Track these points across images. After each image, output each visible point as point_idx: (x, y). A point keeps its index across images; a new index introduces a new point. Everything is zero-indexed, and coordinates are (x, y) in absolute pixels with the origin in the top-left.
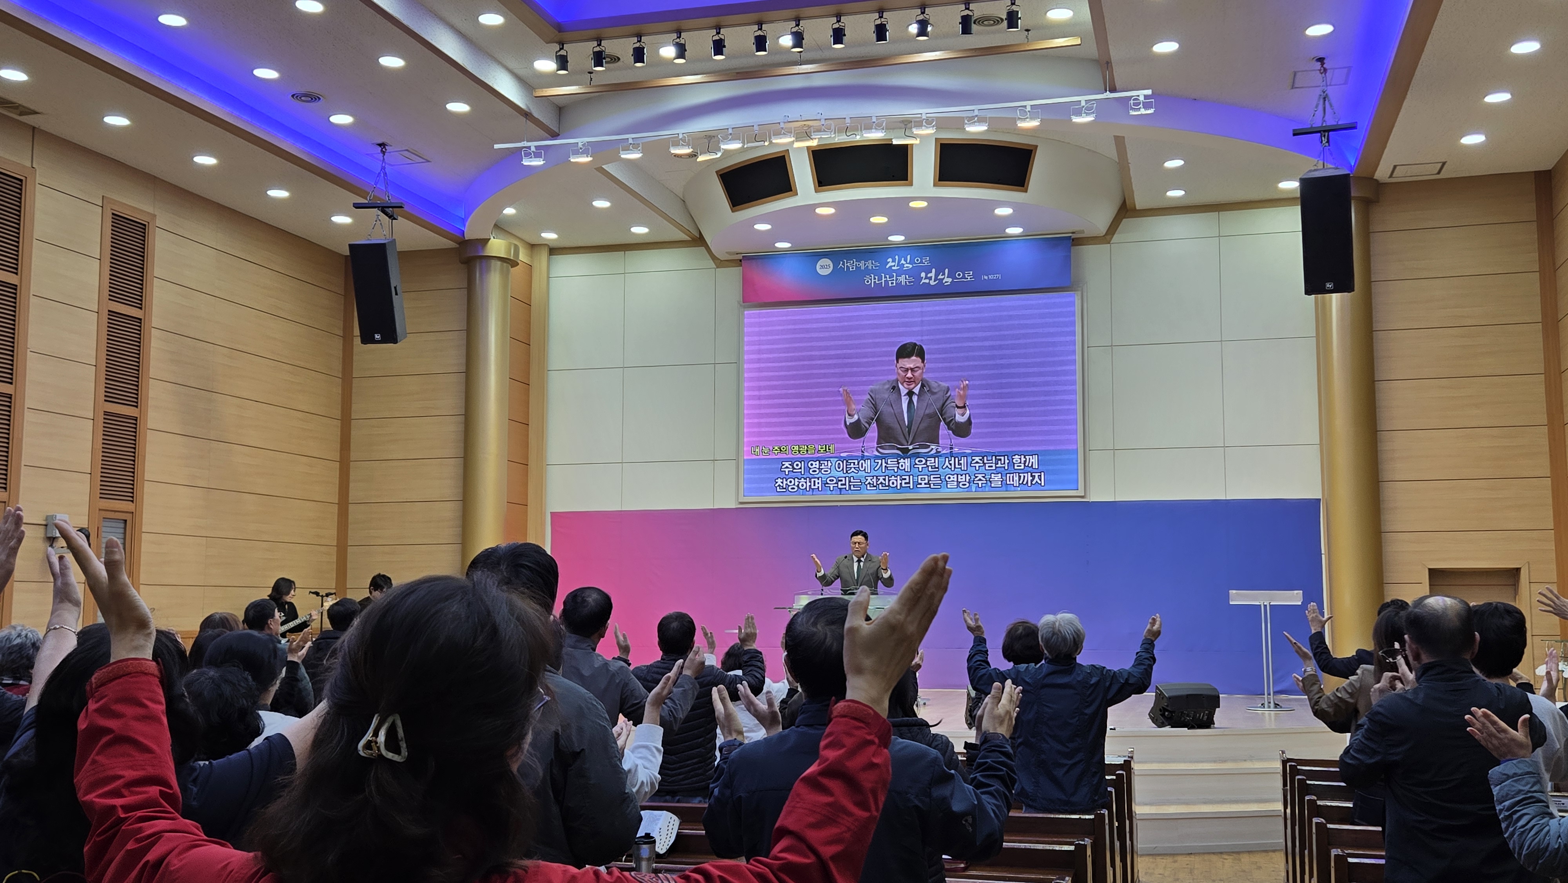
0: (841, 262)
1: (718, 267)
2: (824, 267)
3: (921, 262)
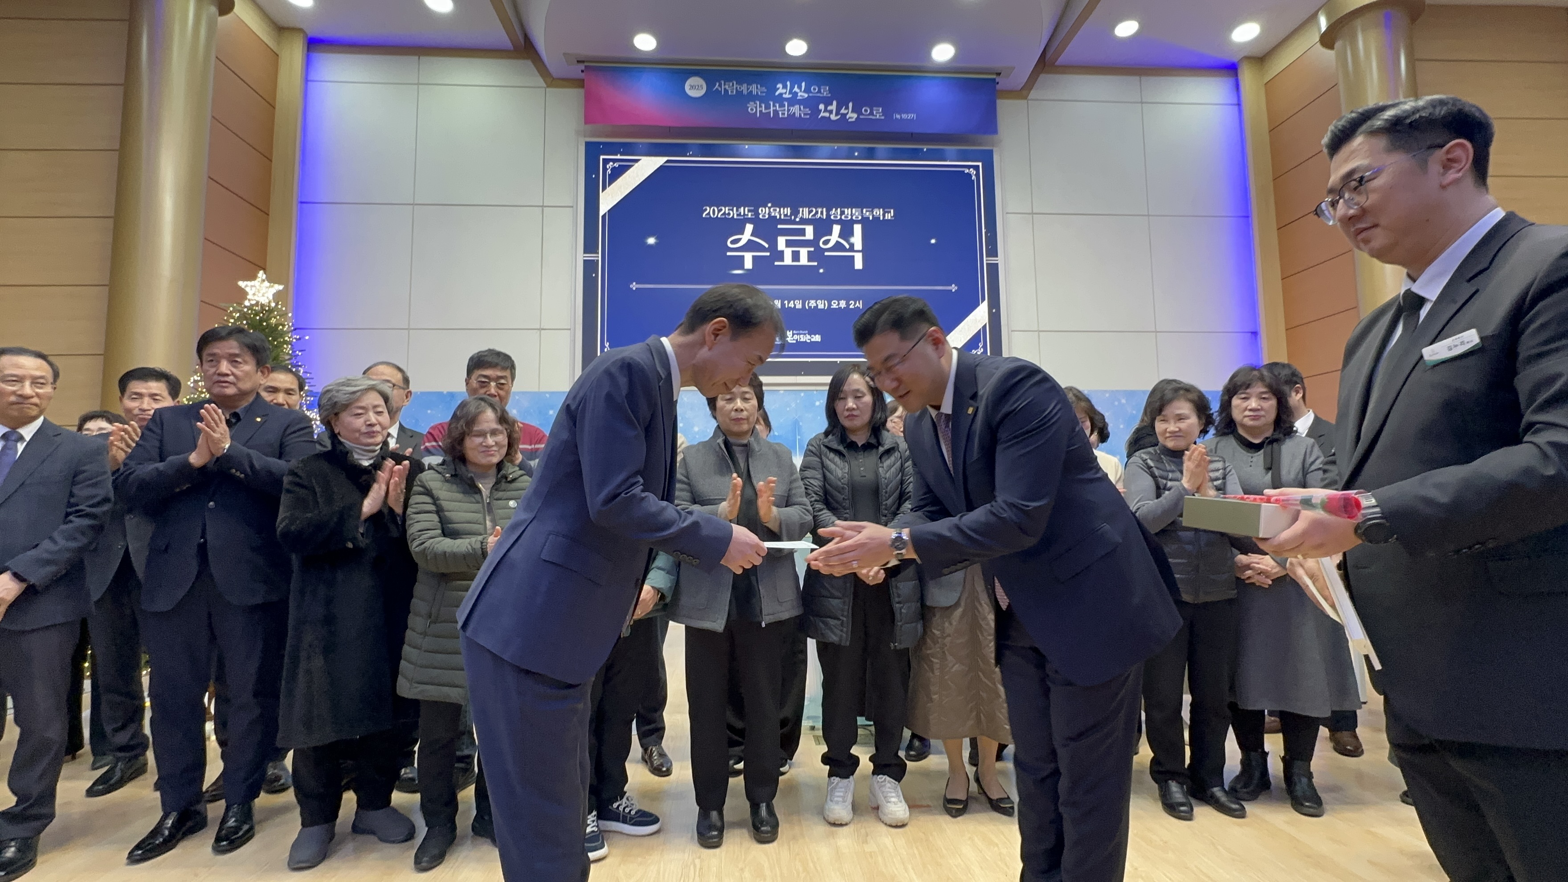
0: (718, 84)
1: (548, 86)
2: (695, 87)
3: (819, 91)
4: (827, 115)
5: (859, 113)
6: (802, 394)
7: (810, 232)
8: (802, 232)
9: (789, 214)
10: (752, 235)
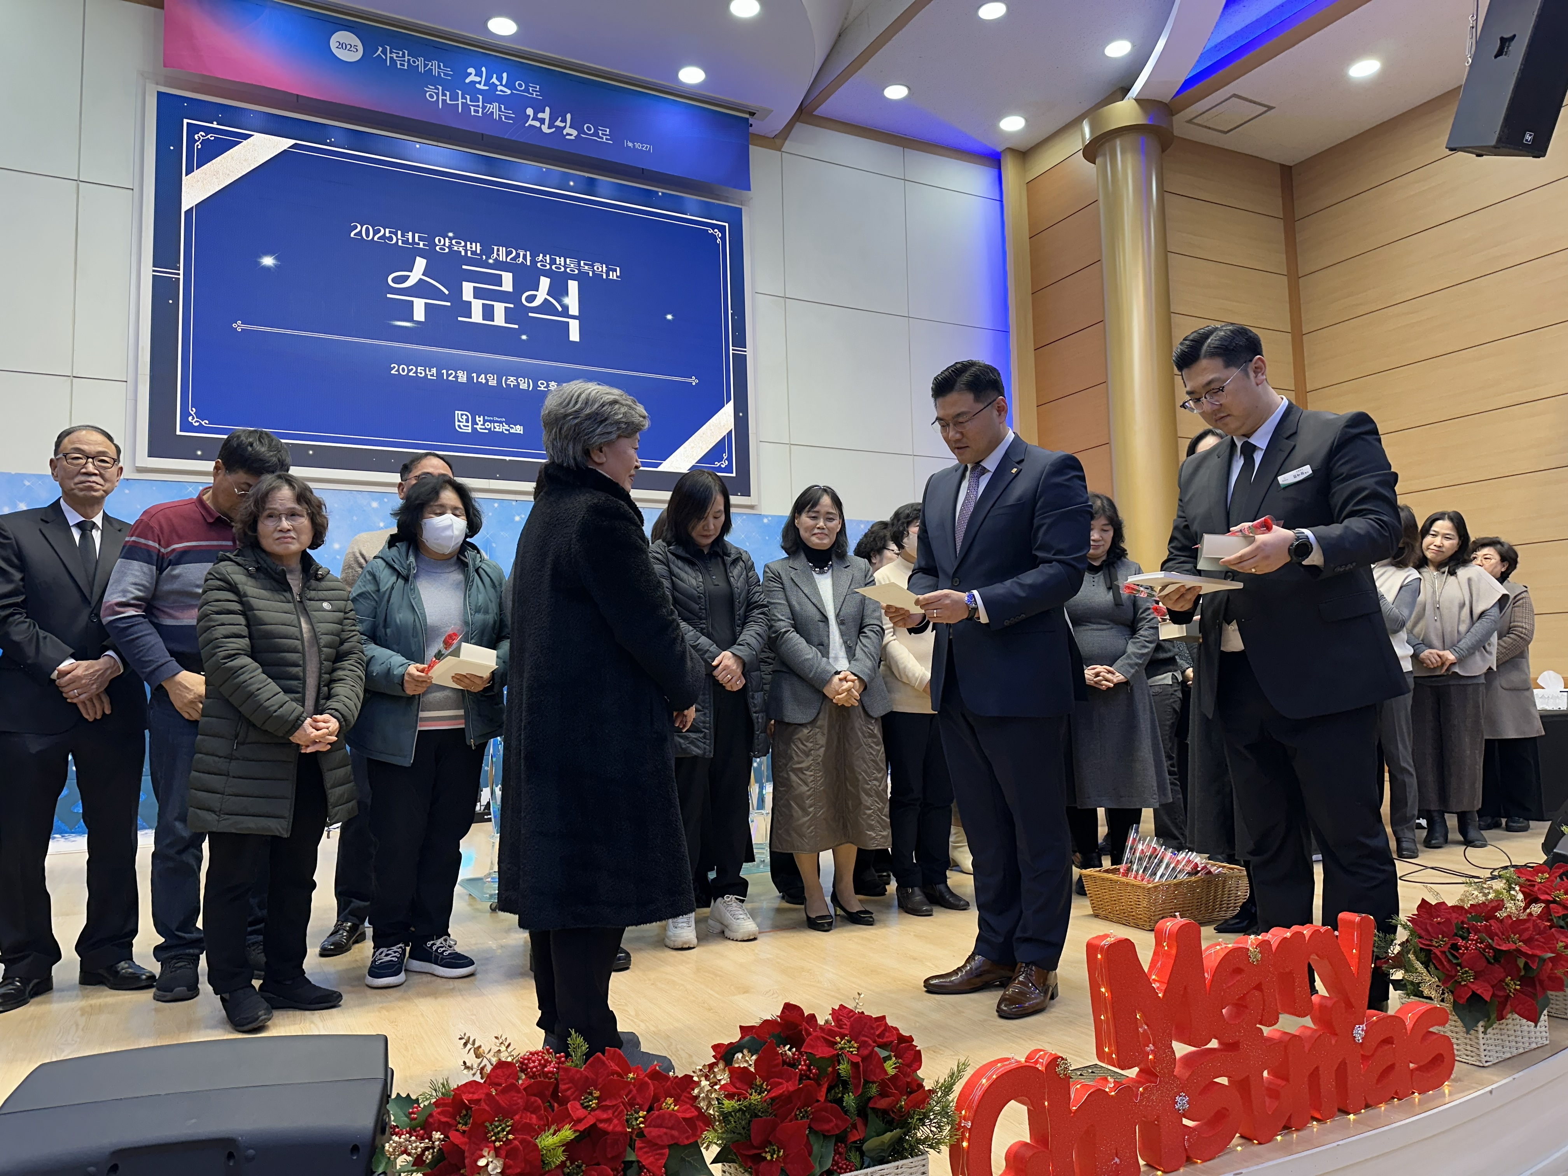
2: (346, 47)
3: (527, 90)
4: (537, 124)
5: (581, 131)
6: (496, 505)
7: (507, 282)
8: (498, 281)
9: (478, 252)
10: (423, 275)
